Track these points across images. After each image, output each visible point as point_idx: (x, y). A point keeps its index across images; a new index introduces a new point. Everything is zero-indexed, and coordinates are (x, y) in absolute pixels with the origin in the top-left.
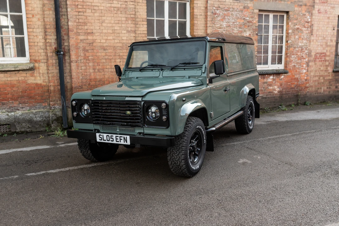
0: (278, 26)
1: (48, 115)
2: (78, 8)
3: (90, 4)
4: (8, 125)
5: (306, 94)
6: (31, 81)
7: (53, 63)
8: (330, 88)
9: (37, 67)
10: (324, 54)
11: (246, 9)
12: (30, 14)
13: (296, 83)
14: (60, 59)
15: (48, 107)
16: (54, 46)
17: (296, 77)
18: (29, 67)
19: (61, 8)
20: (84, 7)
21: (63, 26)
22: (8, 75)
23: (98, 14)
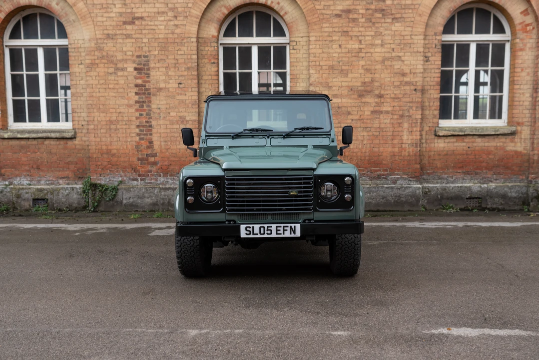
1: (525, 191)
4: (479, 198)
9: (519, 131)
12: (519, 68)
22: (486, 139)
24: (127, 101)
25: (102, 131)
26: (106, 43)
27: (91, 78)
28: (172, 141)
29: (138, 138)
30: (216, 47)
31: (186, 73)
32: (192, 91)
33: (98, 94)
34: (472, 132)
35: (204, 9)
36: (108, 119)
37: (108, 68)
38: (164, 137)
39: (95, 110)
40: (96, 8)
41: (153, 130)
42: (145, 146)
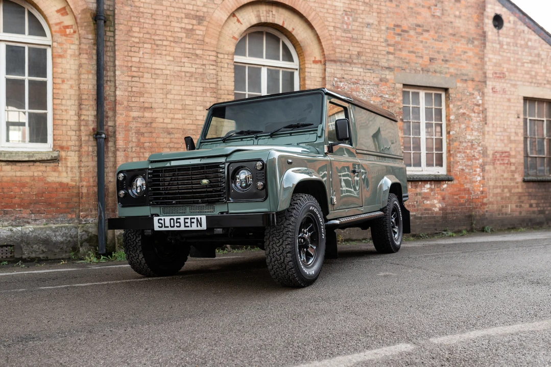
0: (433, 109)
1: (75, 233)
2: (131, 71)
3: (150, 66)
4: (11, 246)
5: (484, 215)
6: (53, 179)
7: (88, 152)
8: (521, 206)
9: (64, 157)
10: (507, 154)
11: (382, 83)
12: (59, 78)
13: (467, 196)
14: (101, 144)
15: (76, 221)
16: (92, 126)
17: (466, 187)
18: (52, 156)
19: (107, 70)
20: (141, 69)
21: (108, 98)
22: (17, 167)
23: (161, 81)
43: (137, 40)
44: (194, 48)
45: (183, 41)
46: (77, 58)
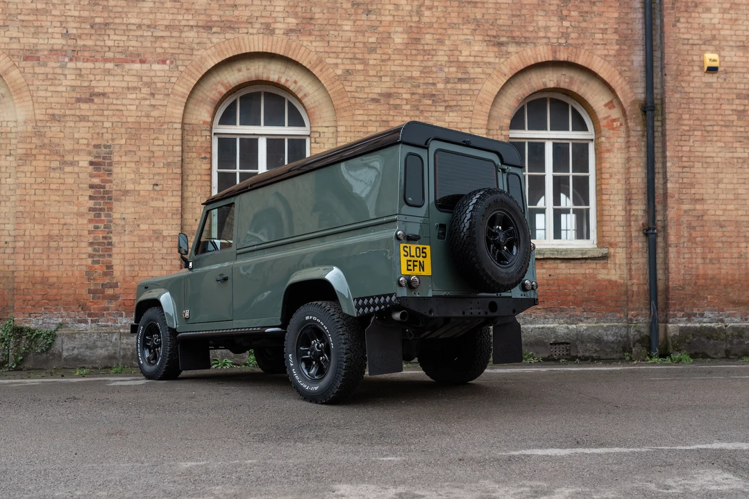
1: (625, 333)
2: (682, 161)
3: (700, 154)
4: (567, 343)
6: (602, 276)
7: (638, 248)
9: (612, 254)
12: (607, 173)
14: (650, 241)
15: (625, 320)
16: (642, 220)
18: (602, 253)
20: (692, 159)
21: (658, 190)
22: (571, 265)
23: (712, 170)
24: (76, 208)
25: (36, 250)
26: (50, 127)
27: (23, 175)
28: (140, 265)
29: (90, 261)
30: (208, 137)
31: (165, 171)
32: (173, 196)
33: (33, 198)
34: (553, 254)
35: (193, 86)
36: (46, 233)
37: (50, 161)
38: (129, 260)
39: (28, 221)
40: (38, 79)
41: (114, 249)
42: (100, 271)
43: (687, 128)
44: (747, 130)
45: (735, 124)
46: (623, 151)
